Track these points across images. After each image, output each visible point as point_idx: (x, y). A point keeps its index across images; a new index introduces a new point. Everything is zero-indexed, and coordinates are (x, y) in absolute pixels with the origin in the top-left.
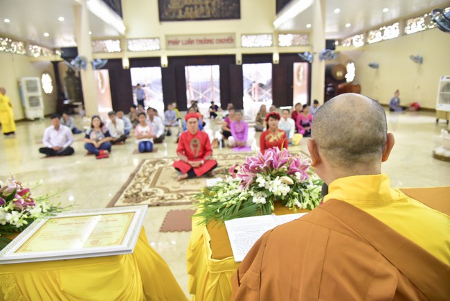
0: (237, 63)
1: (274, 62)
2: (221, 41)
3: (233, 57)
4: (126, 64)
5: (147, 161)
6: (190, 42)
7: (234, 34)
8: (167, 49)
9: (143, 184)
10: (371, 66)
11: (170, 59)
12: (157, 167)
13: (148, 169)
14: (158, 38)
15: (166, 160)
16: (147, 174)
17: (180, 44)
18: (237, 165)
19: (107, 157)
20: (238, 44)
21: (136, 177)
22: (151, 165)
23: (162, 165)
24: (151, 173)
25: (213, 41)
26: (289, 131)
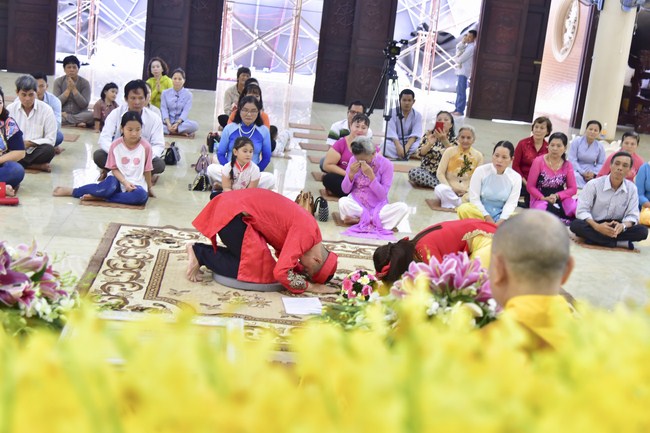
5: (124, 230)
9: (128, 287)
12: (154, 248)
13: (132, 252)
15: (175, 233)
16: (131, 263)
18: (362, 274)
19: (14, 204)
21: (105, 267)
22: (137, 242)
23: (166, 246)
24: (142, 263)
26: (505, 203)
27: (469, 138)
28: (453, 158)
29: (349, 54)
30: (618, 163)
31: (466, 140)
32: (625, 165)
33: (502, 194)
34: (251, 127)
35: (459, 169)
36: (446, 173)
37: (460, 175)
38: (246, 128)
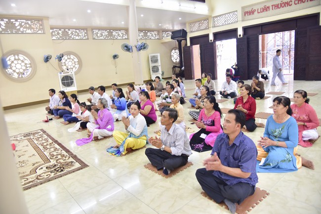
2: (301, 1)
3: (317, 16)
4: (211, 38)
6: (266, 9)
8: (243, 20)
11: (245, 29)
14: (237, 11)
17: (256, 13)
25: (290, 3)
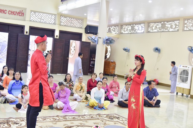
0: (25, 33)
1: (56, 37)
2: (13, 13)
3: (22, 27)
7: (26, 9)
10: (125, 50)
20: (27, 18)
25: (5, 12)
26: (101, 98)
27: (82, 80)
28: (78, 86)
29: (16, 58)
30: (128, 84)
31: (81, 80)
32: (129, 85)
33: (100, 96)
34: (18, 81)
35: (80, 89)
36: (76, 91)
37: (80, 91)
38: (17, 81)
